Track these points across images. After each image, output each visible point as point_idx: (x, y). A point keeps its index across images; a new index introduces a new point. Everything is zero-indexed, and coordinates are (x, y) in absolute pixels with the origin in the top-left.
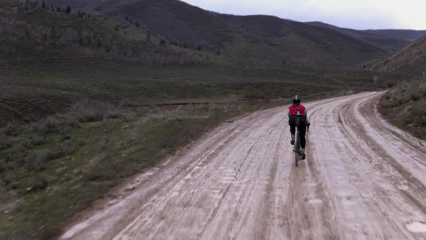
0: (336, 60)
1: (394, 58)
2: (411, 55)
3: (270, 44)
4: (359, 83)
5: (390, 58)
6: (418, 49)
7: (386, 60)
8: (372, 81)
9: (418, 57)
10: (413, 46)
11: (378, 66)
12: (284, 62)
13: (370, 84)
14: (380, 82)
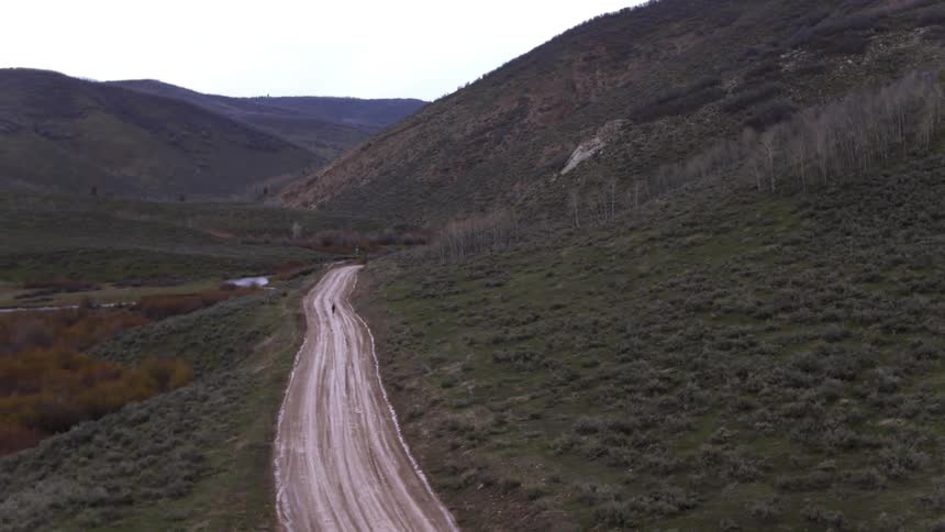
0: (198, 171)
1: (326, 174)
2: (361, 167)
3: (46, 134)
4: (266, 236)
5: (319, 174)
6: (374, 156)
7: (310, 178)
8: (289, 233)
9: (375, 173)
10: (363, 149)
11: (294, 190)
12: (94, 190)
13: (287, 239)
14: (305, 234)
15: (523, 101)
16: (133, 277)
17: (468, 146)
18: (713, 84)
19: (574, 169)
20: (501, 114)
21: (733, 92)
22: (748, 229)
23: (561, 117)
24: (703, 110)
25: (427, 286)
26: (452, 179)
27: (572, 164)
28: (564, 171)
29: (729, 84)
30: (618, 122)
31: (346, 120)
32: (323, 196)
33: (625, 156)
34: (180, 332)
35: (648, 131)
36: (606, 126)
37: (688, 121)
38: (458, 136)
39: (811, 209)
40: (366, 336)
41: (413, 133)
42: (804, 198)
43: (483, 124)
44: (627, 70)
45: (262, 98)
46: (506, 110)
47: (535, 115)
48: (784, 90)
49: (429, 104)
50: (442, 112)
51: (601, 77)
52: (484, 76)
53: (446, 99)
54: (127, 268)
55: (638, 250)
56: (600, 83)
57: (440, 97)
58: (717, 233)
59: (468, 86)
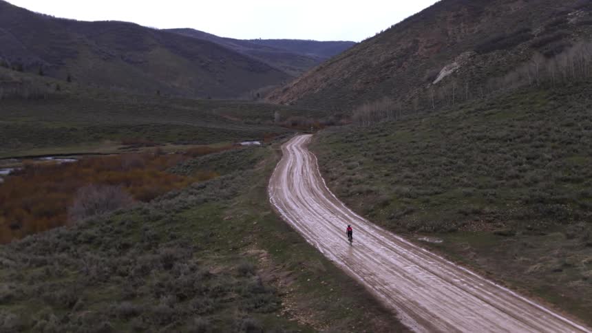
1: (295, 85)
2: (316, 81)
3: (128, 61)
4: (258, 120)
5: (290, 85)
6: (324, 74)
7: (285, 87)
8: (273, 118)
9: (324, 84)
10: (318, 70)
11: (275, 94)
12: (158, 92)
13: (271, 122)
14: (281, 119)
15: (416, 42)
16: (182, 140)
17: (381, 69)
18: (526, 30)
19: (441, 81)
20: (402, 49)
21: (538, 36)
22: (521, 106)
23: (438, 52)
24: (519, 46)
25: (347, 137)
26: (370, 88)
27: (439, 78)
28: (435, 82)
29: (536, 30)
30: (468, 54)
31: (308, 54)
32: (293, 98)
33: (472, 73)
34: (215, 160)
35: (486, 58)
36: (461, 56)
37: (509, 53)
38: (375, 63)
39: (555, 96)
40: (313, 158)
41: (348, 61)
42: (553, 90)
43: (390, 56)
44: (479, 23)
45: (256, 40)
46: (405, 47)
47: (422, 50)
48: (569, 35)
49: (358, 44)
50: (366, 48)
51: (464, 27)
52: (392, 26)
53: (369, 40)
54: (180, 135)
55: (461, 118)
56: (462, 31)
57: (365, 39)
58: (504, 108)
59: (382, 33)
